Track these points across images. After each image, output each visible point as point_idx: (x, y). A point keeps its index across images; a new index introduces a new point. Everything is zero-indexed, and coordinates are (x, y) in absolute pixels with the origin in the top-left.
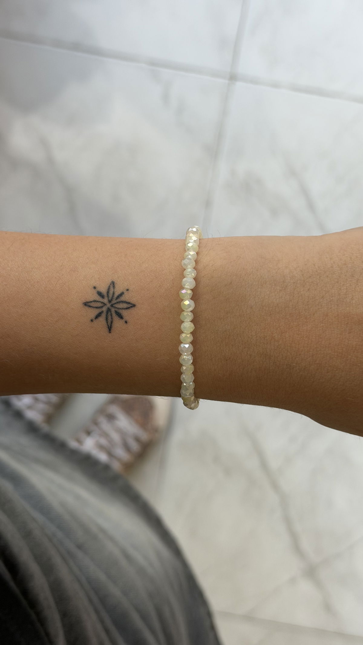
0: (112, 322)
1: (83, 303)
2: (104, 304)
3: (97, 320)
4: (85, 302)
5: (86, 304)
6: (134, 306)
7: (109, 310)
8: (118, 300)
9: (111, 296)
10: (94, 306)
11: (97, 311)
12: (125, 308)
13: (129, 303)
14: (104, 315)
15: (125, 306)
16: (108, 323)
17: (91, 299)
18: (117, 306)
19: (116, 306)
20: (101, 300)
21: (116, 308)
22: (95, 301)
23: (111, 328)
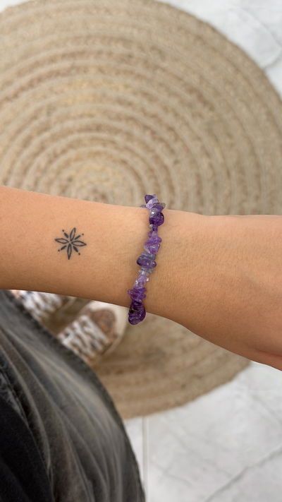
0: (71, 253)
1: (55, 239)
2: (68, 241)
3: (62, 251)
6: (85, 245)
7: (70, 245)
8: (76, 240)
9: (72, 237)
10: (61, 242)
11: (63, 245)
13: (83, 243)
15: (80, 243)
16: (68, 253)
17: (60, 237)
18: (75, 243)
20: (66, 238)
21: (74, 245)
22: (62, 239)
23: (70, 256)
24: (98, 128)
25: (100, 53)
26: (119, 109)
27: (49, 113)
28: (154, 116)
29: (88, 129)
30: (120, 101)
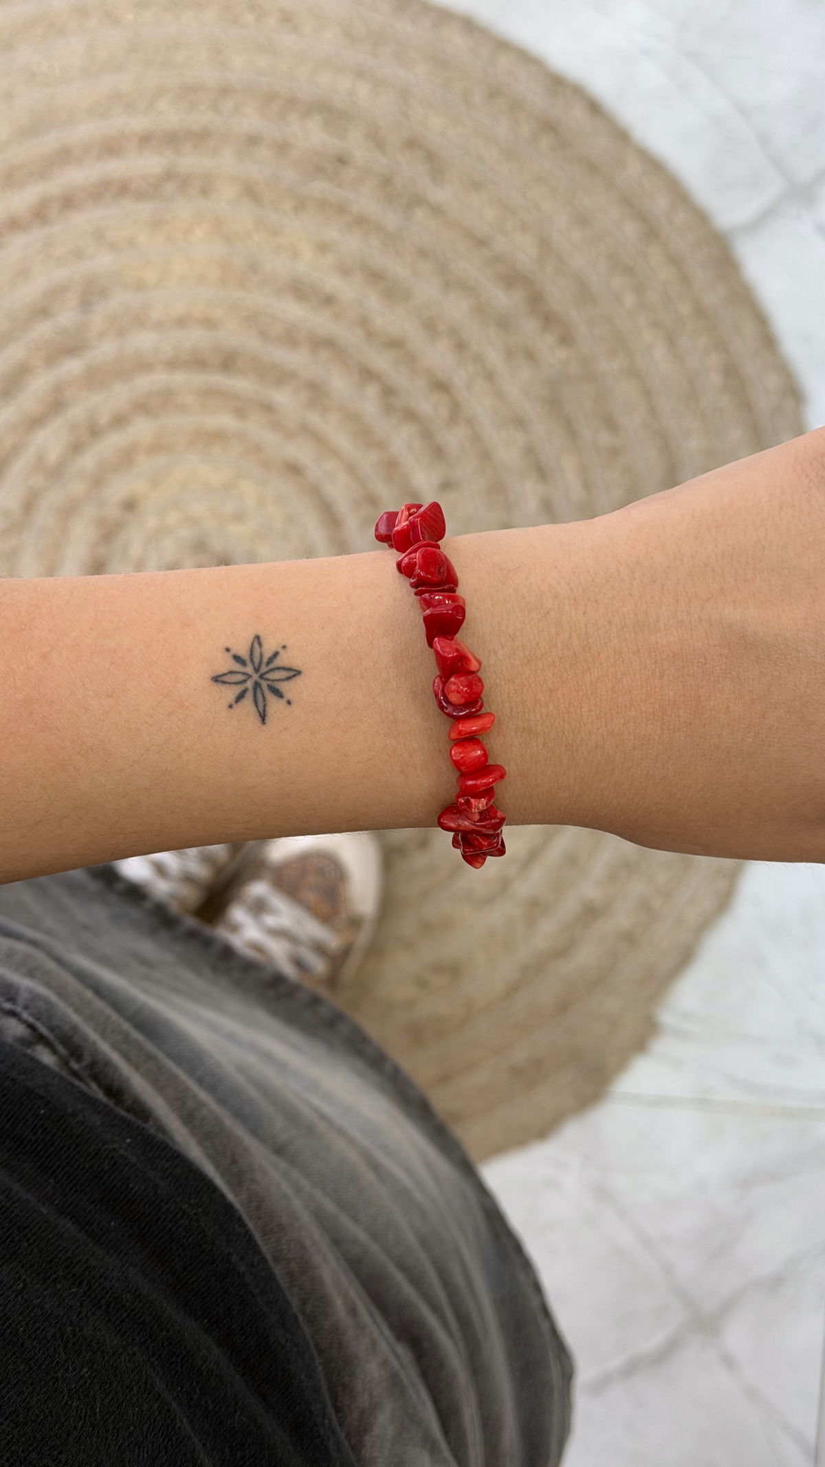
0: (265, 706)
1: (212, 678)
2: (248, 675)
3: (240, 704)
4: (214, 675)
5: (217, 679)
6: (299, 673)
7: (257, 685)
8: (271, 666)
9: (257, 660)
10: (231, 681)
11: (237, 690)
12: (283, 678)
13: (289, 669)
14: (249, 695)
15: (283, 674)
16: (259, 708)
17: (225, 670)
18: (271, 676)
19: (269, 676)
20: (242, 669)
21: (269, 680)
22: (231, 672)
23: (264, 716)
24: (228, 362)
25: (253, 140)
26: (293, 311)
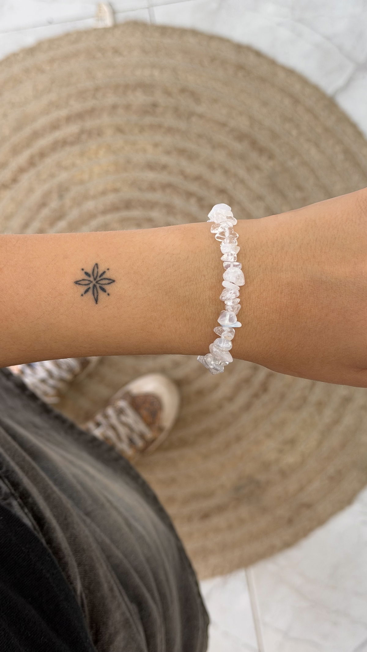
2: (91, 281)
3: (86, 294)
5: (77, 283)
6: (114, 281)
10: (83, 283)
11: (85, 288)
12: (107, 283)
13: (110, 279)
14: (91, 290)
16: (95, 296)
18: (101, 282)
20: (88, 278)
22: (83, 280)
23: (97, 300)
27: (61, 196)
28: (198, 178)
29: (114, 208)
30: (151, 166)
